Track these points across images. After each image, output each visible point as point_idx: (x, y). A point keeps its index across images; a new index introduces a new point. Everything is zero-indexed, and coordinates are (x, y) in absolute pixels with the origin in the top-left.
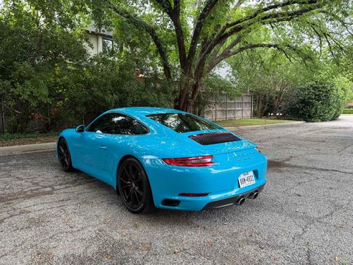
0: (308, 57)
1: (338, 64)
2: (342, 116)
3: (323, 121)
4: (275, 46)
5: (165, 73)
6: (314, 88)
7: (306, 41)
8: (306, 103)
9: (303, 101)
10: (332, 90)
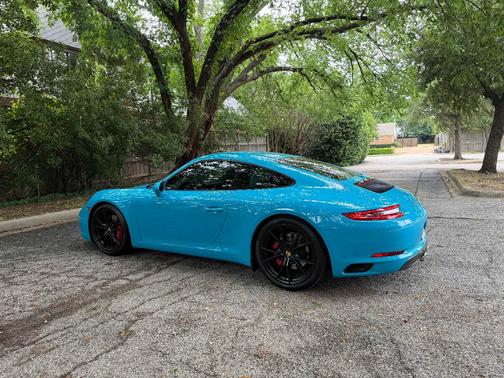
0: (336, 85)
1: (371, 94)
2: (368, 158)
3: (351, 165)
4: (294, 70)
5: (164, 103)
6: (341, 124)
7: (332, 64)
8: (332, 143)
9: (329, 141)
10: (360, 125)
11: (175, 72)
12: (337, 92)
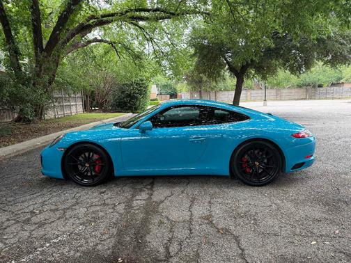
6: (137, 84)
8: (132, 97)
11: (24, 34)
12: (137, 62)
